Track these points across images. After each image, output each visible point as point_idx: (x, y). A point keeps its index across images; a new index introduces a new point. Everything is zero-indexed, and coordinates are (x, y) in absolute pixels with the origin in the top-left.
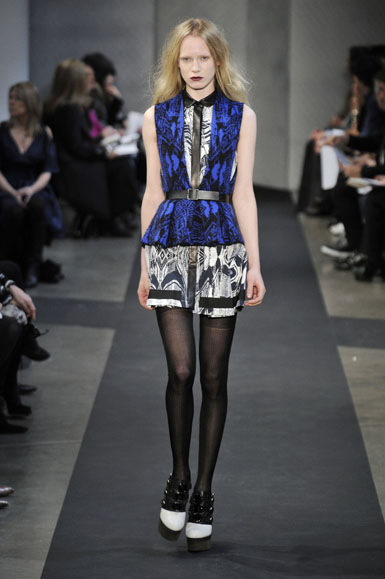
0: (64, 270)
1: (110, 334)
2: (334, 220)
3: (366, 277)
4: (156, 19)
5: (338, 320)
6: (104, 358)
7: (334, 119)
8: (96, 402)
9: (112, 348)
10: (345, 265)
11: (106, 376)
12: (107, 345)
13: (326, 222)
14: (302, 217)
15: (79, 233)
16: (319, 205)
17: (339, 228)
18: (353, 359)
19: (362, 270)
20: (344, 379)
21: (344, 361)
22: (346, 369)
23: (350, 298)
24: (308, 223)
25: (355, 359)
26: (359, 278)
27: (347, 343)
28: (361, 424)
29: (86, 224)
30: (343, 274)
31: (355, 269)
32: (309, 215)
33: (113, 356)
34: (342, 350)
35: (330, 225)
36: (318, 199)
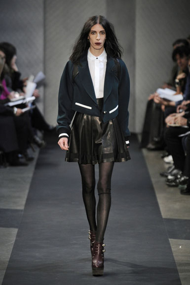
1: (15, 231)
4: (45, 19)
5: (169, 221)
6: (12, 247)
9: (16, 240)
10: (174, 184)
12: (13, 239)
13: (161, 154)
14: (145, 151)
17: (170, 159)
19: (185, 186)
21: (173, 249)
22: (174, 255)
23: (177, 206)
24: (149, 156)
25: (180, 247)
26: (183, 192)
27: (175, 236)
30: (172, 189)
31: (180, 186)
33: (16, 246)
34: (171, 240)
35: (163, 157)
36: (156, 139)
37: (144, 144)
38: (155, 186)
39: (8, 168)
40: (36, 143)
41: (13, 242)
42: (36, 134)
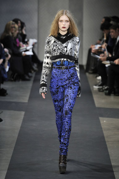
0: (8, 92)
1: (23, 113)
2: (98, 75)
3: (109, 94)
4: (38, 8)
5: (99, 108)
6: (21, 121)
7: (98, 41)
8: (18, 136)
9: (24, 118)
10: (102, 90)
11: (22, 127)
12: (22, 117)
13: (95, 76)
14: (87, 74)
15: (13, 79)
16: (93, 70)
17: (100, 78)
18: (104, 121)
19: (107, 91)
20: (101, 128)
21: (101, 122)
22: (102, 125)
23: (103, 101)
24: (89, 76)
25: (105, 121)
26: (106, 94)
27: (102, 116)
28: (107, 143)
29: (15, 76)
30: (101, 93)
31: (105, 91)
32: (90, 73)
33: (24, 121)
34: (101, 118)
35: (96, 77)
36: (93, 68)
37: (87, 71)
38: (92, 91)
39: (21, 82)
40: (33, 69)
41: (22, 118)
42: (34, 65)
